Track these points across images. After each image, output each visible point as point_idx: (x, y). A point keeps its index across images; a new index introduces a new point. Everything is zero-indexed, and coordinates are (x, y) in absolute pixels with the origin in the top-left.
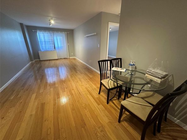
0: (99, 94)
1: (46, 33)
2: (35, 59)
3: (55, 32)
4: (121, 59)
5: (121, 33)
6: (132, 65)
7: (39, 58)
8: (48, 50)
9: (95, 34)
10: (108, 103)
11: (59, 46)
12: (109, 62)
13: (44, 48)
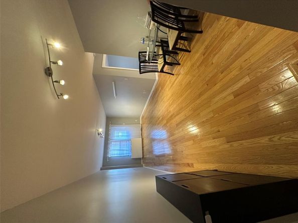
0: (173, 75)
1: (110, 147)
2: (141, 164)
3: (109, 137)
4: (140, 52)
5: (112, 51)
6: (144, 41)
7: (140, 159)
8: (130, 148)
9: (113, 83)
10: (180, 64)
11: (125, 135)
12: (142, 64)
13: (127, 152)
